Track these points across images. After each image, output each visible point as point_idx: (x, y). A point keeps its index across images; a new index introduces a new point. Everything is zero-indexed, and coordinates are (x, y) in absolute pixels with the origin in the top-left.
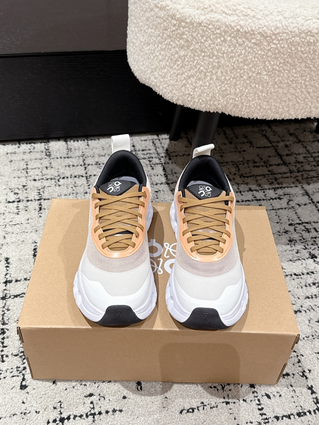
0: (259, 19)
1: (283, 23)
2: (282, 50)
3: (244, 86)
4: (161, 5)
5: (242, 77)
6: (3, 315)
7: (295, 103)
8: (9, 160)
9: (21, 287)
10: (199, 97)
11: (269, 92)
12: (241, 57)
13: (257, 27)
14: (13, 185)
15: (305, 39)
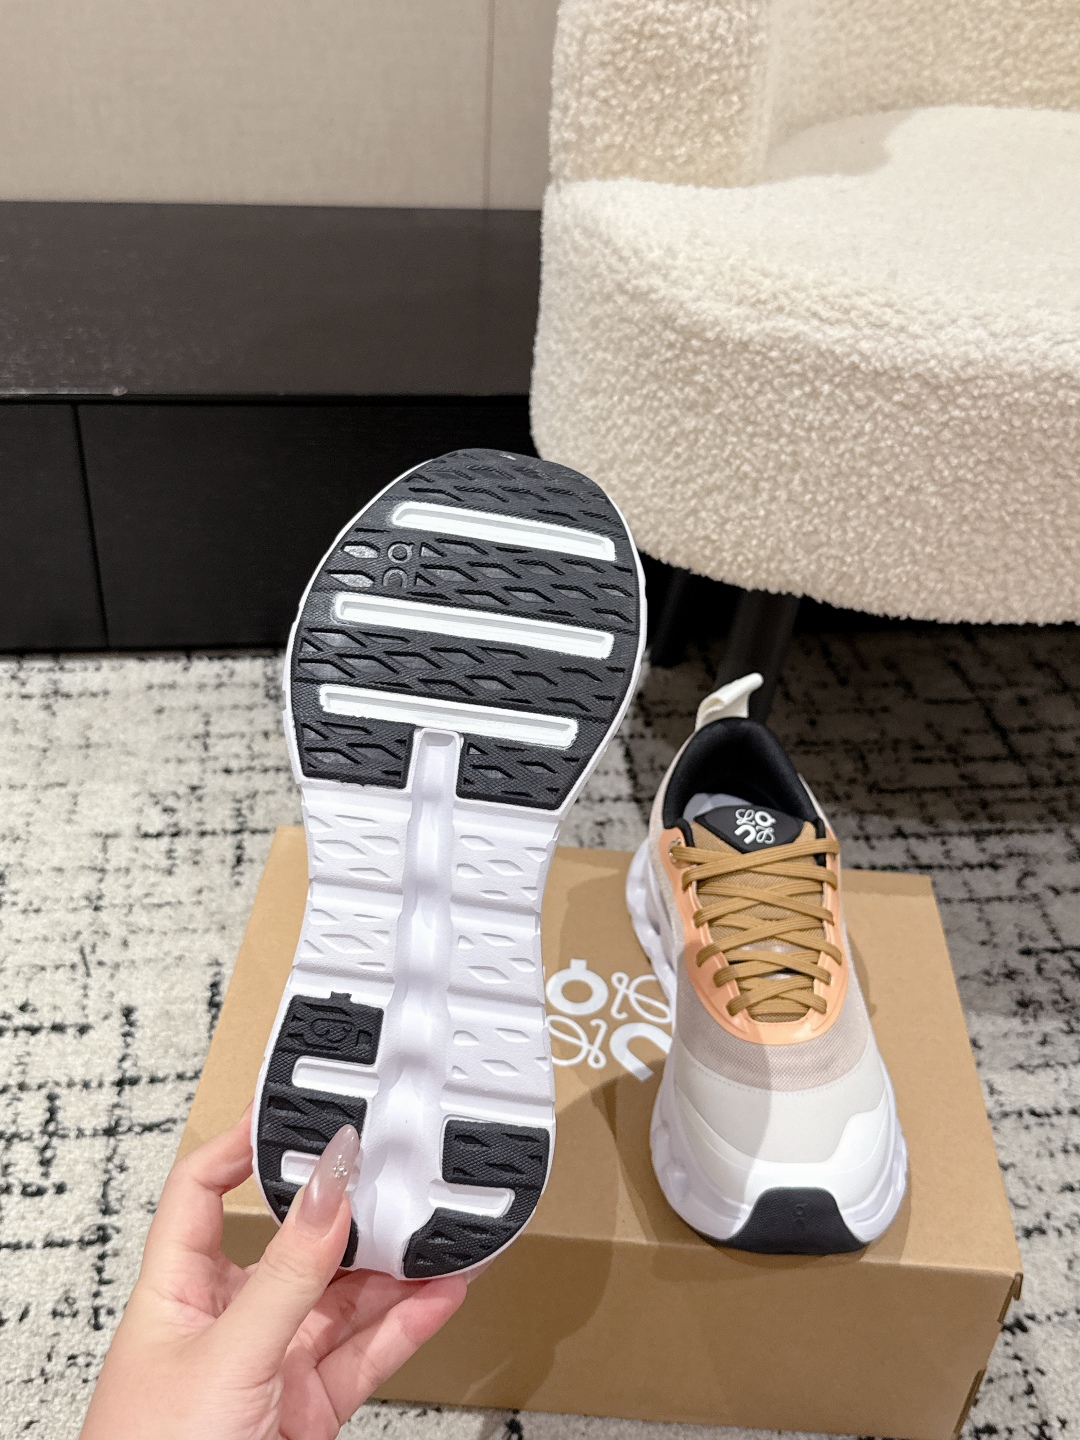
0: (916, 337)
1: (988, 350)
2: (982, 426)
3: (870, 524)
4: (636, 287)
5: (863, 497)
6: (106, 1184)
7: (1023, 577)
8: (155, 706)
9: (166, 1098)
10: (736, 546)
11: (945, 543)
12: (861, 440)
13: (909, 360)
14: (161, 784)
15: (1054, 395)
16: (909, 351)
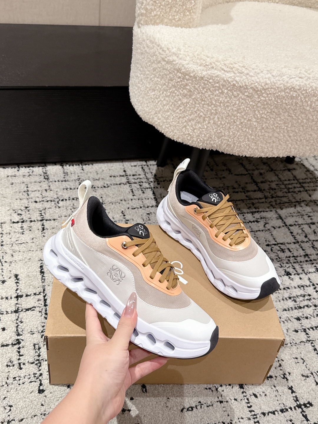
0: (252, 76)
2: (269, 102)
3: (237, 130)
5: (235, 122)
6: (17, 327)
8: (10, 182)
9: (31, 301)
10: (197, 136)
11: (257, 135)
12: (235, 106)
13: (250, 83)
14: (16, 207)
15: (289, 93)
16: (250, 80)
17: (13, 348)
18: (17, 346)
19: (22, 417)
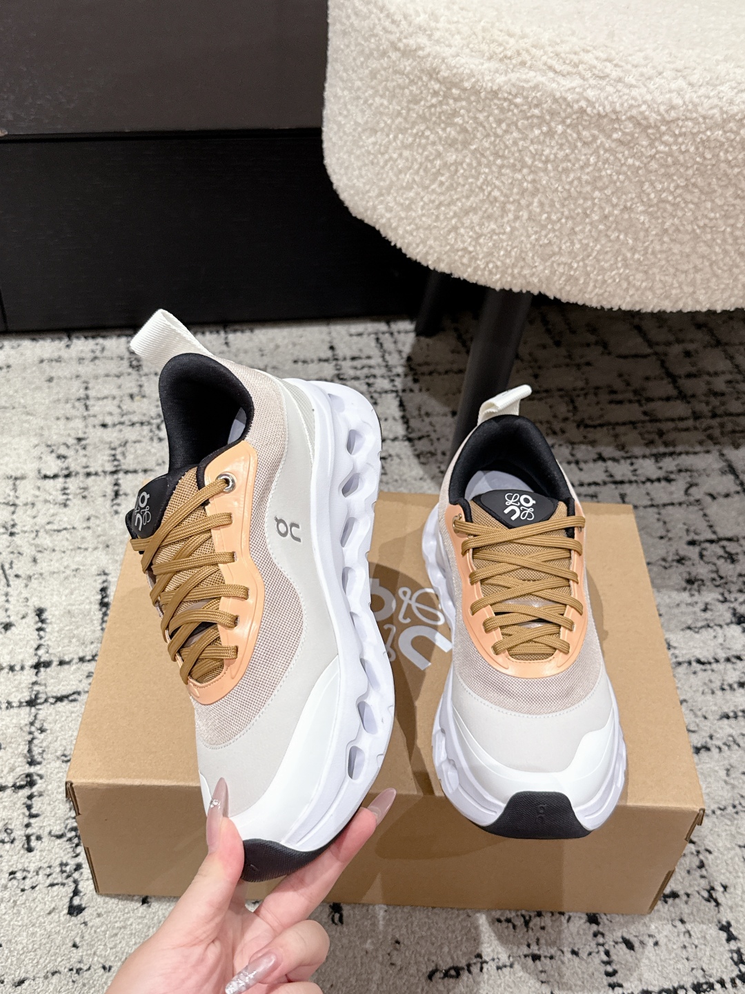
0: (631, 86)
2: (681, 158)
3: (592, 236)
4: (406, 46)
5: (587, 216)
6: (30, 742)
7: (708, 276)
8: (46, 376)
9: (71, 676)
10: (487, 256)
12: (587, 170)
13: (626, 105)
14: (55, 437)
16: (626, 97)
17: (16, 796)
18: (26, 792)
19: (23, 976)
